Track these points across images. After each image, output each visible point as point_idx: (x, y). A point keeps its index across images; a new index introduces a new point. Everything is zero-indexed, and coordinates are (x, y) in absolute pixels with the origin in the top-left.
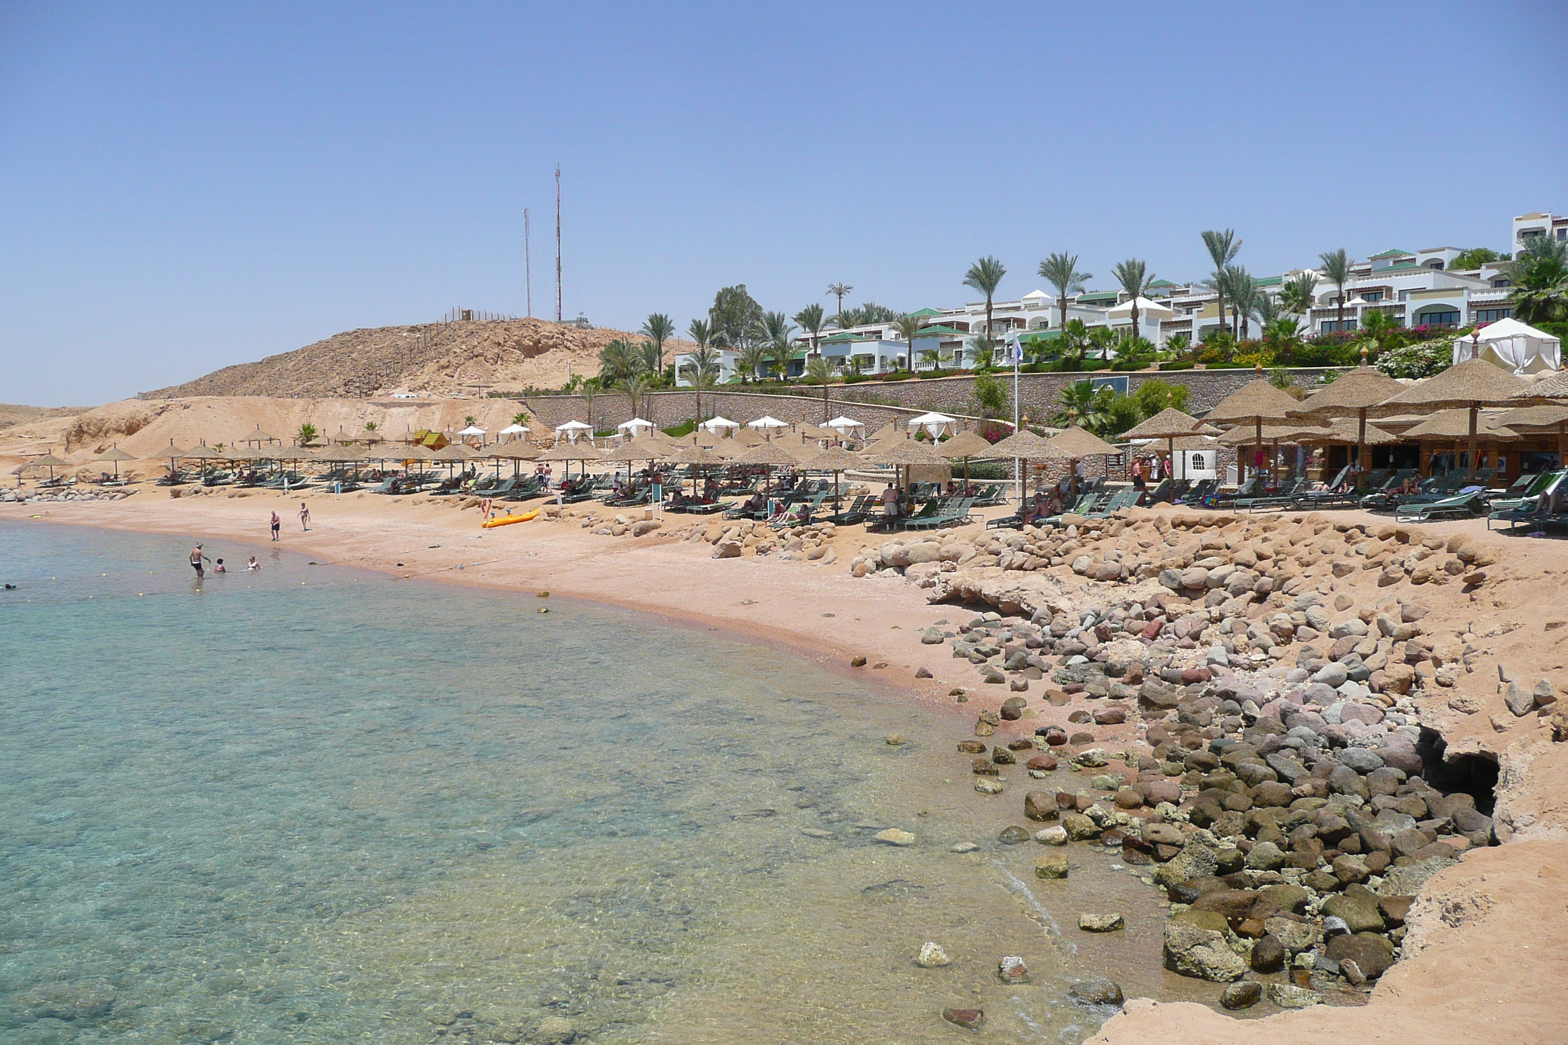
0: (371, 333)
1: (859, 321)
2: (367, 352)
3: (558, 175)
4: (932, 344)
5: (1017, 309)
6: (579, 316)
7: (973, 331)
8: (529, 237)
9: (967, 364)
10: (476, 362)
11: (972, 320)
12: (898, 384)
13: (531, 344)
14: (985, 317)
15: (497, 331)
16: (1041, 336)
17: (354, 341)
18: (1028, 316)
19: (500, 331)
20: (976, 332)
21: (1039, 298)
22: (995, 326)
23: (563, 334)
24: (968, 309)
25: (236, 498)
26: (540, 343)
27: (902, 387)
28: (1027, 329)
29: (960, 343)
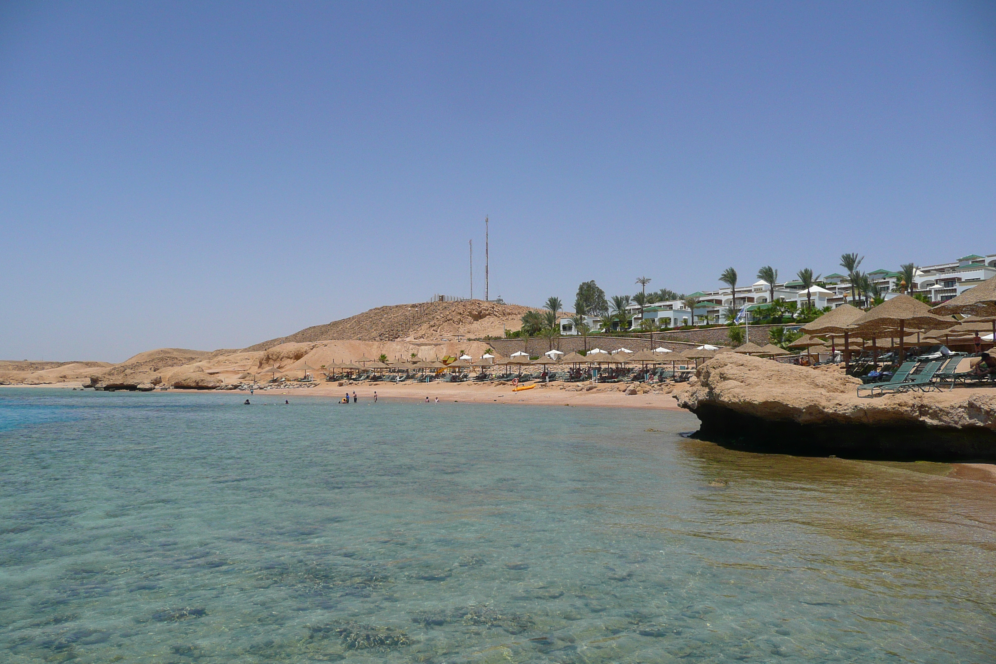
0: (391, 308)
1: (658, 299)
2: (389, 319)
3: (487, 221)
4: (704, 312)
5: (750, 291)
6: (498, 298)
7: (724, 304)
8: (472, 255)
9: (722, 321)
10: (448, 323)
11: (724, 298)
12: (688, 331)
13: (477, 313)
14: (731, 297)
15: (459, 306)
16: (764, 306)
17: (382, 313)
18: (755, 295)
19: (461, 307)
20: (726, 305)
21: (762, 285)
22: (737, 302)
23: (493, 308)
24: (721, 292)
25: (373, 386)
26: (481, 313)
27: (690, 333)
28: (755, 303)
29: (718, 311)
